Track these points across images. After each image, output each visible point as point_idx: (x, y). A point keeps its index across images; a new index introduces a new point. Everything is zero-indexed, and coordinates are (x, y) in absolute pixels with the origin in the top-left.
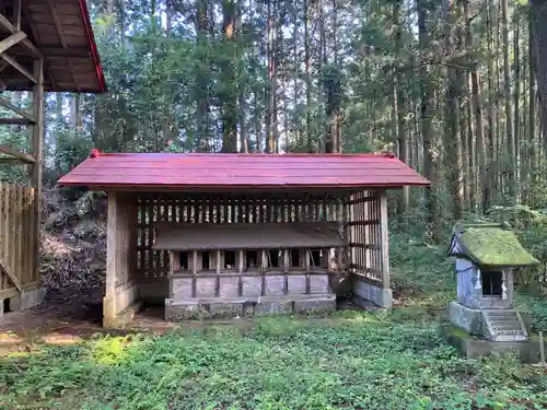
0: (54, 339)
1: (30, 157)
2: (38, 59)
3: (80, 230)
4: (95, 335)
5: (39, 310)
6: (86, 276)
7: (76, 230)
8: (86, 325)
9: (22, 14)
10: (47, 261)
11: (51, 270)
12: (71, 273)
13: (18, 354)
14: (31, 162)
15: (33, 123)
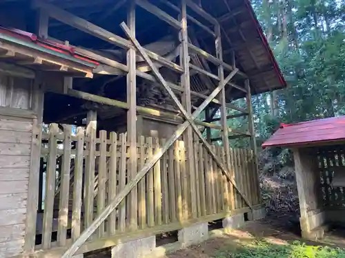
0: (271, 240)
1: (248, 133)
2: (246, 79)
3: (283, 173)
4: (296, 242)
5: (263, 221)
6: (291, 203)
7: (281, 173)
8: (291, 235)
9: (236, 58)
10: (266, 192)
11: (269, 198)
12: (281, 200)
13: (251, 245)
14: (249, 136)
15: (247, 114)
